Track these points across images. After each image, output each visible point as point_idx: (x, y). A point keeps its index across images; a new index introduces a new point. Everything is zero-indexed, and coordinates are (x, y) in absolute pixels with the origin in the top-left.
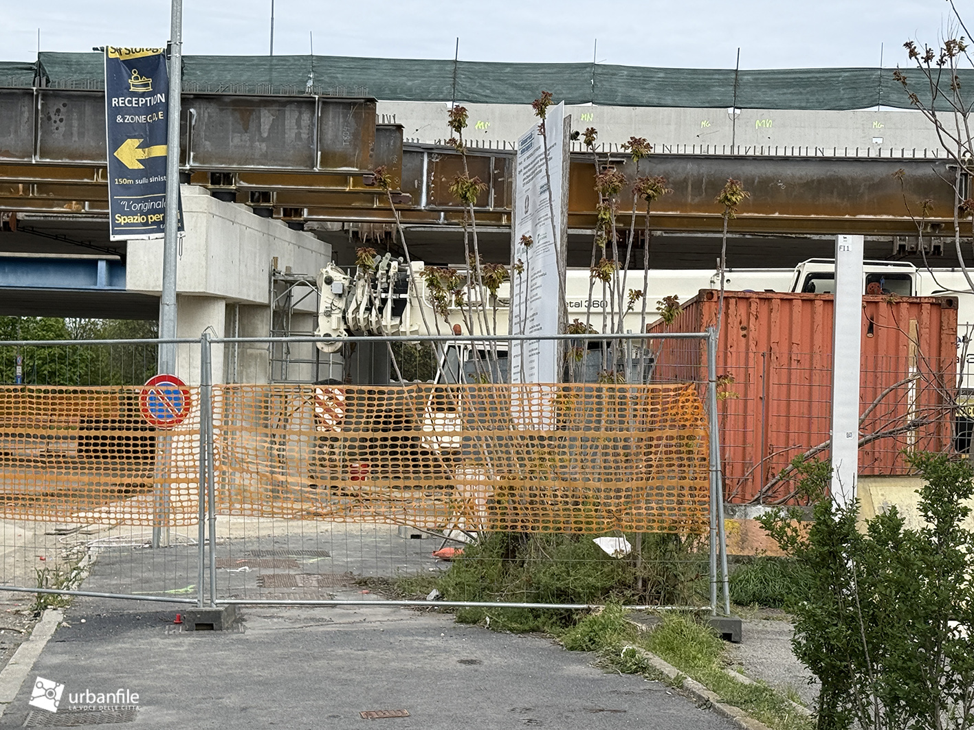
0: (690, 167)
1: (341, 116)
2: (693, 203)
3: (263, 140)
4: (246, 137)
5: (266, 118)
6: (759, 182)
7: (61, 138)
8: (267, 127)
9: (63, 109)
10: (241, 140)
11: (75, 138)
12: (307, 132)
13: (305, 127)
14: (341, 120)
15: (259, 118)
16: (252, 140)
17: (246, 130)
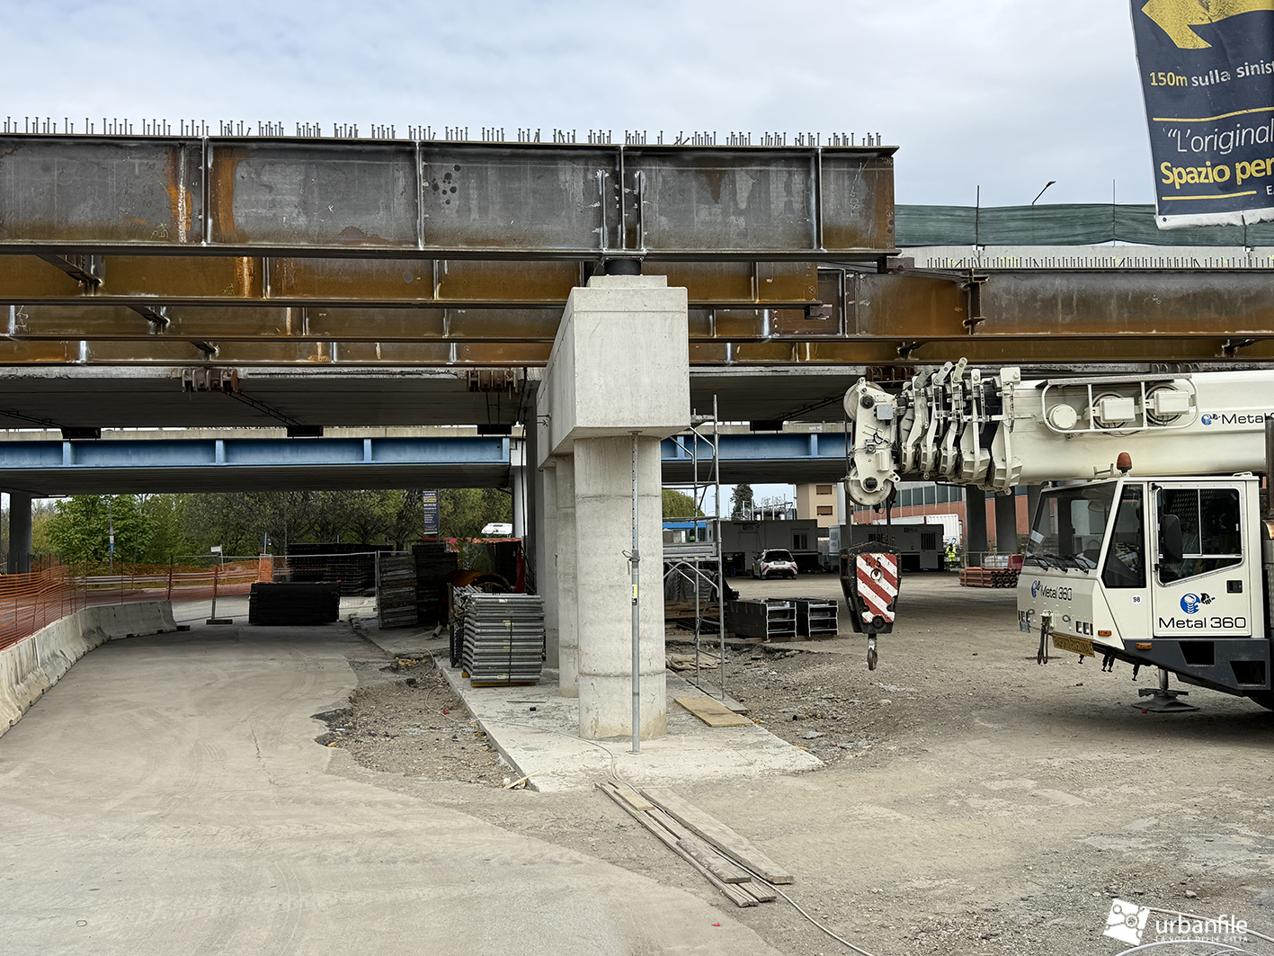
0: (1059, 283)
1: (846, 177)
2: (1064, 323)
3: (741, 213)
4: (717, 209)
5: (743, 181)
6: (1133, 298)
7: (455, 215)
8: (746, 195)
9: (455, 174)
10: (710, 214)
11: (474, 215)
12: (800, 200)
13: (798, 193)
14: (847, 183)
15: (734, 182)
16: (725, 213)
17: (716, 197)
